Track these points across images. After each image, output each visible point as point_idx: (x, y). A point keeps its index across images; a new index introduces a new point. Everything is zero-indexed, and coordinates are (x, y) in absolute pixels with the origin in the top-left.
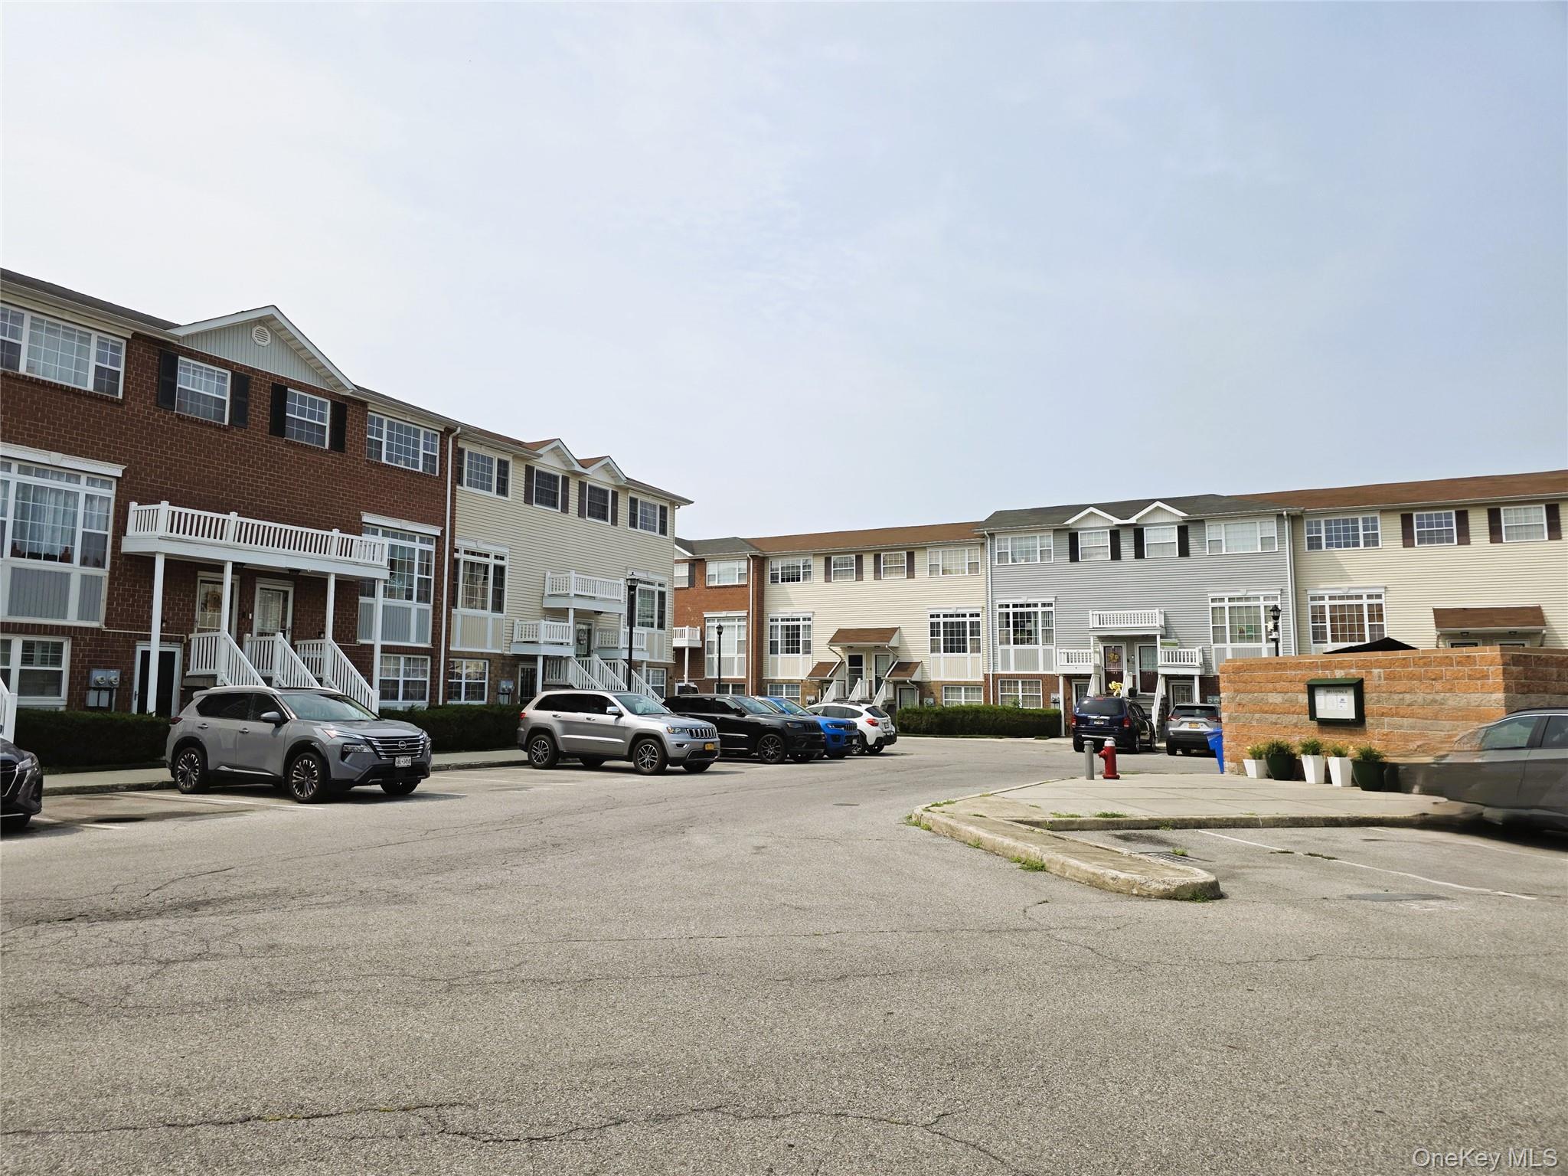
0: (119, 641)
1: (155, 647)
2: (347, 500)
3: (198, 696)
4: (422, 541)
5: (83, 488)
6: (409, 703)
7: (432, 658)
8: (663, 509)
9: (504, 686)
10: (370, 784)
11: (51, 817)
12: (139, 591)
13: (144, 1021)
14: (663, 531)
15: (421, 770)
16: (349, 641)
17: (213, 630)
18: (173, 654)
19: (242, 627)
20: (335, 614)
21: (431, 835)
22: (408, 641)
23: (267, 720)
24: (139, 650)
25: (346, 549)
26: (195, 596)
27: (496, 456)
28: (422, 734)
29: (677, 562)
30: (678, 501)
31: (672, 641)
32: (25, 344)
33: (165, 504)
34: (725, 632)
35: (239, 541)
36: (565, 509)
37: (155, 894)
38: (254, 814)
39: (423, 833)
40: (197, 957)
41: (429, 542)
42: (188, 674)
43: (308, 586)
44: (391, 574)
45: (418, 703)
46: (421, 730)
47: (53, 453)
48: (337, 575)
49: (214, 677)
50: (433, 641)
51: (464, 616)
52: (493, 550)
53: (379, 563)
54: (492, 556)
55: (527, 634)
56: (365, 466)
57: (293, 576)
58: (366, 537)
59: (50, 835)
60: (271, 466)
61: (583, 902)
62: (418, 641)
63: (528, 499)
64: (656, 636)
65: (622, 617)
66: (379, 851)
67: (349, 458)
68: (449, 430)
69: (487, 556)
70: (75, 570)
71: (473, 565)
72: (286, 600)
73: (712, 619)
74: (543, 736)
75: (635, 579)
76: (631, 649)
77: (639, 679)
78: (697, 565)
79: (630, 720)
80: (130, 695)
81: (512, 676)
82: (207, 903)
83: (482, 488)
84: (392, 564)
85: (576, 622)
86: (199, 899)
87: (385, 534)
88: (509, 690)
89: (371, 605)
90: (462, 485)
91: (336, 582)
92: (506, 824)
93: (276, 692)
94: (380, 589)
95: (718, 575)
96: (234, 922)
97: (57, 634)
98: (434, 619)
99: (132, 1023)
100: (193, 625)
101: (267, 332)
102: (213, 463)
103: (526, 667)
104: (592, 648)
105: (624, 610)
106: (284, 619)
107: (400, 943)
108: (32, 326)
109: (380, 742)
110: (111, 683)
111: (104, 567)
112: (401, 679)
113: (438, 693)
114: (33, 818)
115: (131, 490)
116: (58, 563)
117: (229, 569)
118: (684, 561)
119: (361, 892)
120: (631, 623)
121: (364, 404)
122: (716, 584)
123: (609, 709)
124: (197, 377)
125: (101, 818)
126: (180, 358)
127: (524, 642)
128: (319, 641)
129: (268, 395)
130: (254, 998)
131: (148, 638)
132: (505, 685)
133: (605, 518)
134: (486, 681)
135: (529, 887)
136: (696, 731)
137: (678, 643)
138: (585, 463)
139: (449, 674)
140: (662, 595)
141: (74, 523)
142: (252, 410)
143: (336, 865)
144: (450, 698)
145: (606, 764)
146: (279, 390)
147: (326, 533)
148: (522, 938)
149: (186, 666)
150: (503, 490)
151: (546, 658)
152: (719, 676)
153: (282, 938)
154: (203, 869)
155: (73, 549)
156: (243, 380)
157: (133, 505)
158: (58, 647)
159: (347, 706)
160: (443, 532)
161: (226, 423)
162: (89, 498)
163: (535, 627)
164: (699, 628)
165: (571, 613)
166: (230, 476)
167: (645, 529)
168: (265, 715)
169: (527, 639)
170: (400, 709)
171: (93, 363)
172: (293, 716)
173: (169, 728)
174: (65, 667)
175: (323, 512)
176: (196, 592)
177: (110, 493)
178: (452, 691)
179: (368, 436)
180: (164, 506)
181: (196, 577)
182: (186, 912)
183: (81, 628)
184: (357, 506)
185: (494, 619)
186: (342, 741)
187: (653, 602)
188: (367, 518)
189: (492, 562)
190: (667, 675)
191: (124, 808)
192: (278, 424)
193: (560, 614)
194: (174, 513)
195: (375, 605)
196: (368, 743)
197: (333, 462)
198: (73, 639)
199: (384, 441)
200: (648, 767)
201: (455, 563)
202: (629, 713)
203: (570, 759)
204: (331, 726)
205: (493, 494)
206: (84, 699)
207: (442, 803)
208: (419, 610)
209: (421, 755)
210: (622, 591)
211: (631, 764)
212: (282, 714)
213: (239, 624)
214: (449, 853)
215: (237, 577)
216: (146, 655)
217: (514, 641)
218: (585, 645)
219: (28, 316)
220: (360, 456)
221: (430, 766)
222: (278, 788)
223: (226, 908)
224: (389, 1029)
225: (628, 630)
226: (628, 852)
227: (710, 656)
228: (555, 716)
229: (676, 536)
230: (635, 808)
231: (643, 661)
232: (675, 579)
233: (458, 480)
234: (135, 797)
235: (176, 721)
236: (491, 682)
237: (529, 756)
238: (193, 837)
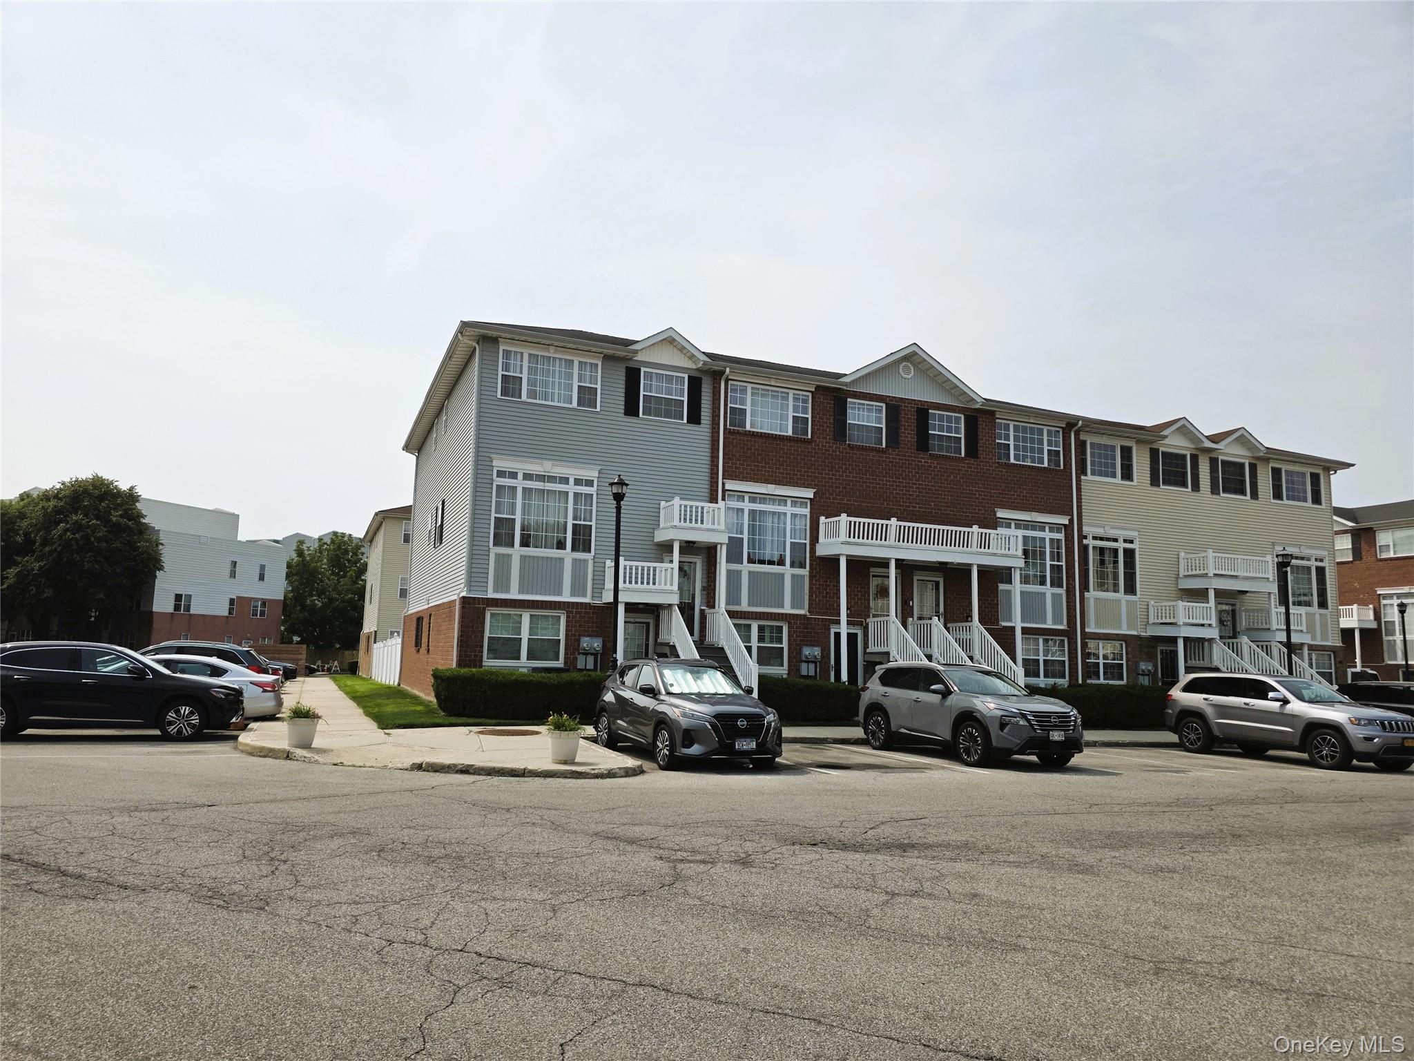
0: (818, 625)
1: (844, 630)
2: (982, 499)
3: (880, 670)
4: (1051, 530)
5: (789, 509)
6: (1051, 681)
7: (1068, 639)
8: (1315, 478)
9: (1144, 668)
10: (1028, 754)
11: (787, 760)
12: (829, 586)
13: (886, 944)
14: (1317, 499)
15: (1074, 745)
16: (992, 624)
17: (884, 615)
18: (857, 634)
19: (905, 613)
20: (979, 600)
21: (1095, 809)
22: (1045, 623)
23: (935, 692)
24: (833, 631)
25: (984, 542)
26: (869, 588)
27: (1118, 444)
28: (1072, 711)
29: (1337, 533)
30: (1332, 466)
31: (1338, 622)
32: (748, 408)
33: (844, 516)
34: (1409, 610)
35: (899, 541)
36: (1196, 487)
37: (870, 831)
38: (932, 772)
39: (1087, 806)
40: (915, 894)
41: (1059, 531)
42: (868, 651)
43: (955, 576)
44: (1026, 562)
45: (1060, 681)
46: (1071, 707)
47: (769, 485)
48: (979, 566)
49: (888, 654)
50: (1068, 623)
51: (1096, 599)
52: (1121, 534)
53: (1014, 553)
54: (1121, 540)
55: (1164, 615)
56: (996, 467)
57: (942, 567)
58: (1000, 531)
59: (789, 774)
60: (919, 477)
61: (1288, 904)
62: (1054, 623)
63: (1154, 482)
64: (1317, 617)
65: (1272, 596)
66: (1049, 818)
67: (983, 462)
68: (1070, 425)
69: (1116, 540)
70: (787, 570)
71: (1102, 551)
72: (937, 588)
73: (1390, 596)
74: (1195, 720)
75: (1287, 555)
76: (1288, 631)
77: (1301, 663)
78: (1363, 536)
79: (1296, 706)
80: (829, 667)
81: (1151, 658)
82: (913, 846)
83: (1107, 475)
84: (1025, 552)
85: (1218, 603)
86: (905, 842)
87: (1018, 527)
88: (1149, 671)
89: (1009, 592)
90: (1086, 475)
91: (979, 571)
92: (1172, 806)
93: (940, 668)
94: (1016, 577)
95: (1394, 545)
96: (939, 867)
97: (779, 620)
98: (1067, 602)
99: (876, 942)
100: (869, 611)
101: (910, 365)
102: (876, 479)
103: (1164, 648)
104: (1238, 630)
105: (1274, 589)
106: (938, 605)
107: (1092, 913)
108: (753, 394)
109: (1034, 716)
110: (815, 657)
111: (805, 568)
112: (1041, 658)
113: (1077, 672)
114: (777, 759)
115: (822, 507)
116: (776, 567)
117: (893, 565)
118: (1345, 532)
119: (1042, 856)
120: (1284, 600)
121: (992, 413)
122: (1392, 555)
123: (1271, 695)
124: (861, 413)
125: (821, 764)
126: (849, 400)
127: (1162, 624)
128: (968, 624)
129: (913, 418)
130: (970, 941)
131: (838, 622)
132: (1144, 666)
133: (1243, 493)
134: (1124, 662)
135: (1218, 877)
136: (1390, 723)
137: (1345, 623)
138: (1215, 439)
139: (1086, 655)
140: (1321, 571)
141: (785, 536)
142: (903, 433)
143: (1013, 827)
144: (1090, 678)
145: (1271, 752)
146: (922, 412)
147: (966, 529)
148: (1225, 932)
149: (866, 645)
150: (1127, 474)
151: (1186, 639)
152: (1407, 661)
153: (981, 888)
154: (904, 815)
155: (785, 556)
156: (894, 408)
157: (822, 519)
158: (780, 629)
159: (998, 681)
160: (1071, 521)
161: (884, 446)
162: (794, 516)
163: (1172, 608)
164: (1371, 606)
165: (1212, 594)
166: (889, 489)
167: (1294, 500)
168: (933, 687)
169: (1164, 621)
170: (1042, 685)
171: (791, 414)
172: (956, 688)
173: (860, 695)
174: (785, 645)
175: (963, 512)
176: (869, 584)
177: (806, 511)
178: (1091, 671)
179: (997, 441)
180: (844, 517)
181: (869, 573)
182: (898, 851)
183: (794, 615)
184: (992, 504)
185: (1127, 601)
186: (1000, 713)
187: (1310, 580)
188: (1001, 513)
189: (1121, 545)
190: (1335, 659)
191: (834, 758)
192: (923, 440)
193: (1199, 595)
194: (850, 522)
195: (1013, 592)
196: (1024, 716)
197: (968, 467)
198: (789, 623)
199: (1012, 443)
200: (1327, 761)
201: (1084, 549)
202: (1297, 701)
203: (1226, 745)
204: (989, 699)
205: (1118, 480)
206: (798, 670)
207: (1098, 778)
208: (1053, 595)
209: (1073, 730)
210: (1271, 568)
211: (1305, 756)
212: (946, 686)
213: (902, 610)
214: (1119, 829)
215: (899, 571)
216: (838, 635)
217: (1151, 622)
218: (1230, 626)
219: (749, 386)
220: (991, 459)
221: (1082, 741)
222: (948, 751)
223: (930, 853)
224: (1105, 1001)
225: (1283, 609)
226: (1328, 854)
227: (1391, 638)
228: (1205, 699)
229: (1334, 505)
230: (1323, 805)
231: (1302, 644)
232: (1337, 553)
233: (1082, 470)
234: (839, 748)
235: (864, 689)
236: (1130, 663)
237: (1180, 738)
238: (889, 787)
